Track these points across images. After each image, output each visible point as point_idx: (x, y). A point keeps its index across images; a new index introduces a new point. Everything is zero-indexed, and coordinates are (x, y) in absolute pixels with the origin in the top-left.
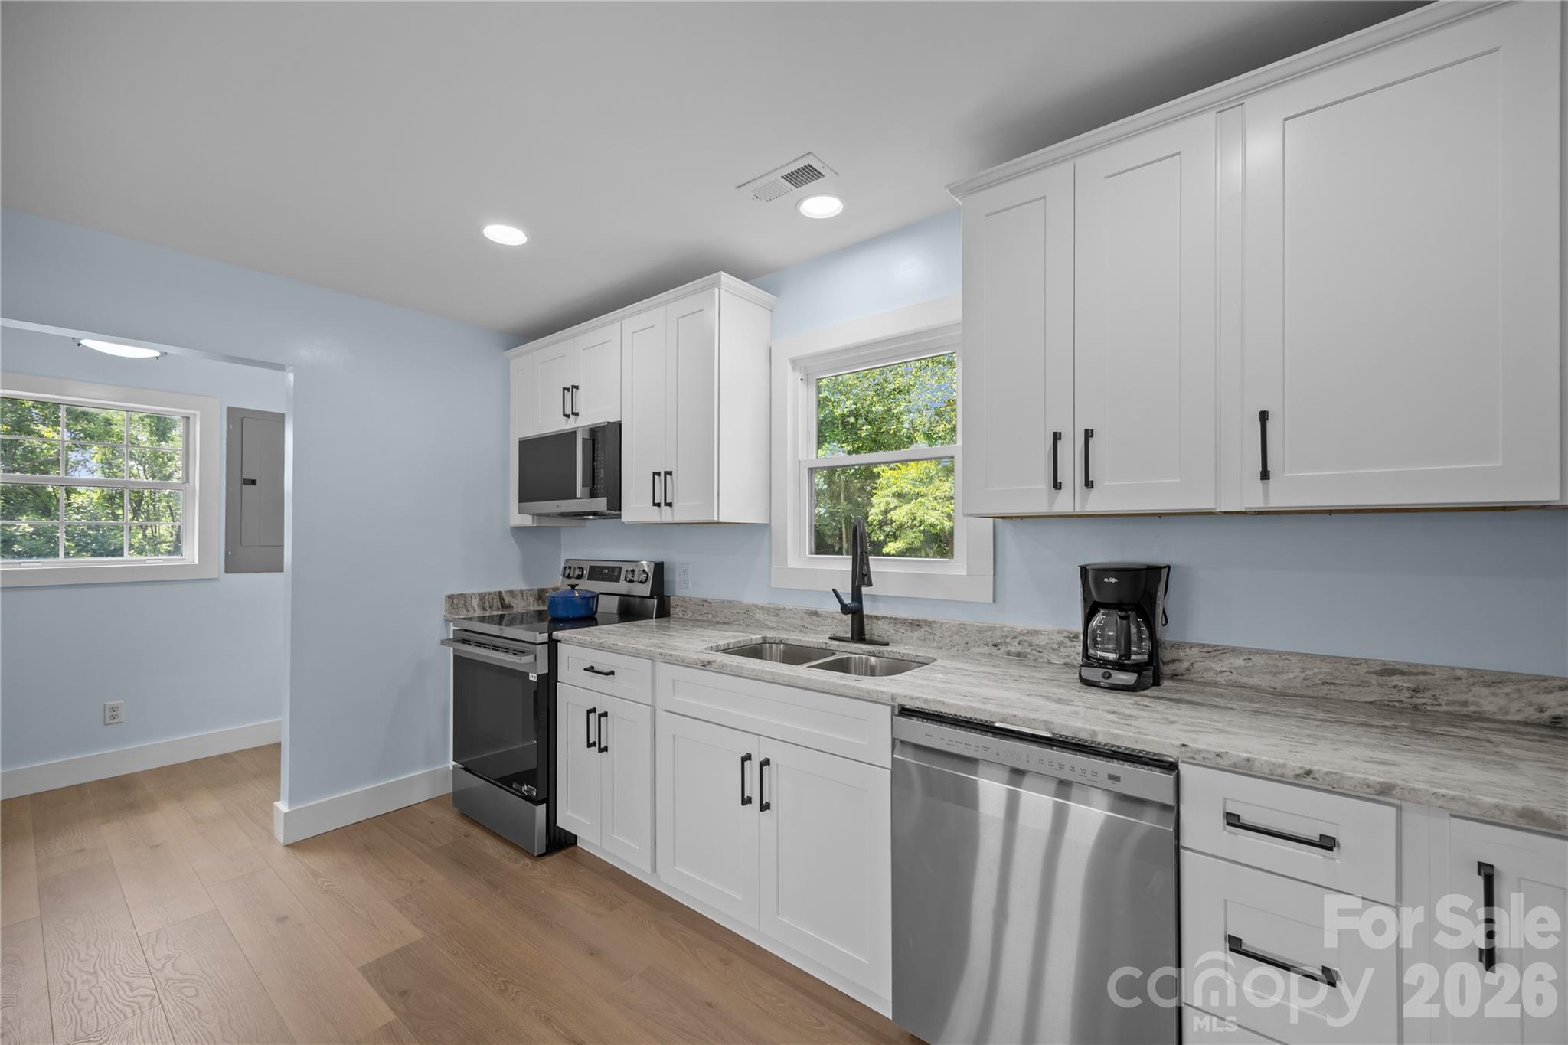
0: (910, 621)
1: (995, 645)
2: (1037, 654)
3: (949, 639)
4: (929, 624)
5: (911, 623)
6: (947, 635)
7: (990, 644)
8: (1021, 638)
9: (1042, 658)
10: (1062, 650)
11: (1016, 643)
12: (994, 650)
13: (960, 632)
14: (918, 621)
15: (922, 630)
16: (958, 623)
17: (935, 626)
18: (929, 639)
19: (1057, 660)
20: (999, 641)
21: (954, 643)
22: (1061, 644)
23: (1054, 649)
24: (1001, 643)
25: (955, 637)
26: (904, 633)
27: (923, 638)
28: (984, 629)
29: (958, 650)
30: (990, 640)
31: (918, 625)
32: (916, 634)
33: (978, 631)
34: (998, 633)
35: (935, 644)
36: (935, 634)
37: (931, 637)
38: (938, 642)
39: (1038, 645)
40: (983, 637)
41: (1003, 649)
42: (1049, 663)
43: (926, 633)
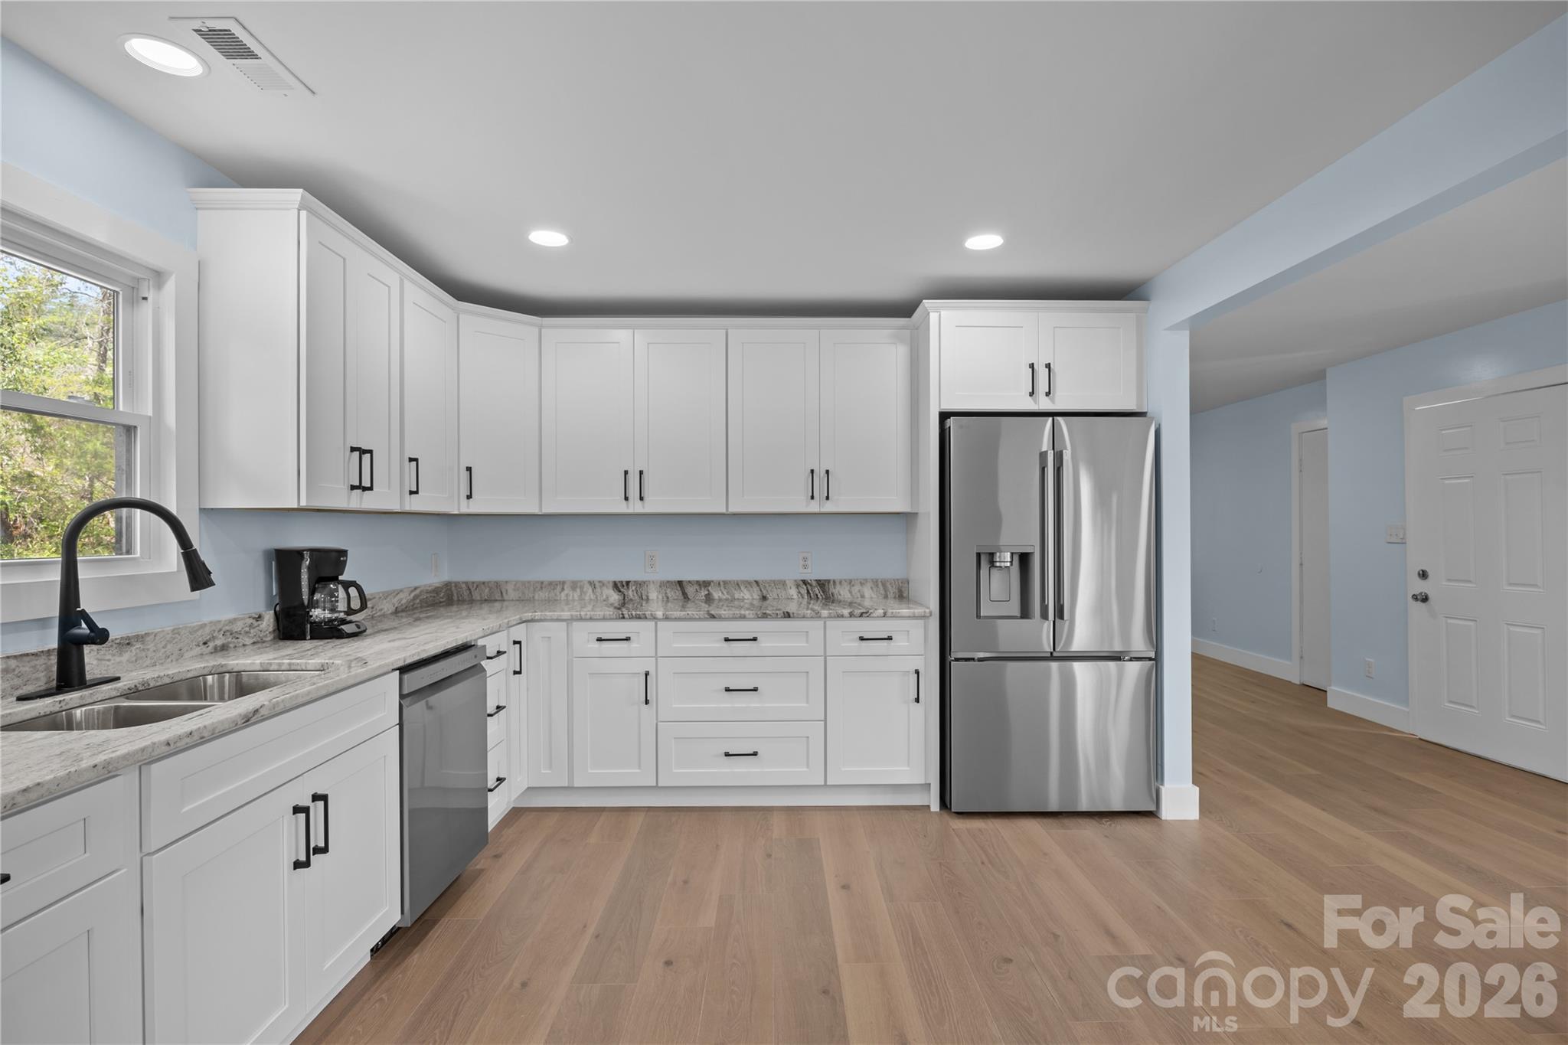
0: (117, 641)
1: (205, 643)
2: (236, 641)
3: (163, 650)
4: (141, 638)
5: (120, 644)
6: (160, 646)
7: (201, 644)
8: (224, 629)
9: (239, 643)
10: (252, 631)
11: (221, 636)
12: (204, 648)
13: (174, 639)
14: (128, 638)
15: (133, 649)
16: (172, 628)
17: (148, 639)
18: (141, 658)
19: (248, 641)
20: (208, 638)
21: (168, 653)
22: (251, 626)
23: (247, 632)
24: (210, 639)
25: (169, 646)
26: (109, 660)
27: (134, 659)
28: (195, 629)
29: (172, 661)
30: (200, 639)
31: (128, 644)
32: (126, 656)
33: (190, 633)
34: (207, 630)
35: (148, 662)
36: (148, 650)
37: (144, 654)
38: (151, 658)
39: (236, 632)
40: (195, 638)
41: (211, 645)
42: (244, 645)
43: (138, 651)
